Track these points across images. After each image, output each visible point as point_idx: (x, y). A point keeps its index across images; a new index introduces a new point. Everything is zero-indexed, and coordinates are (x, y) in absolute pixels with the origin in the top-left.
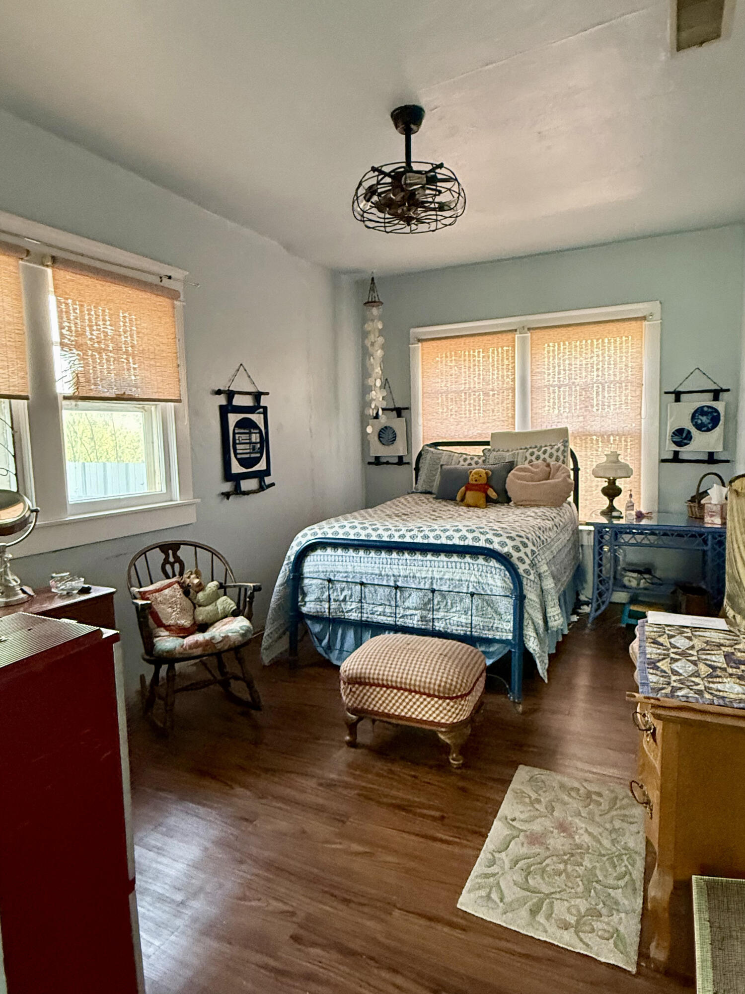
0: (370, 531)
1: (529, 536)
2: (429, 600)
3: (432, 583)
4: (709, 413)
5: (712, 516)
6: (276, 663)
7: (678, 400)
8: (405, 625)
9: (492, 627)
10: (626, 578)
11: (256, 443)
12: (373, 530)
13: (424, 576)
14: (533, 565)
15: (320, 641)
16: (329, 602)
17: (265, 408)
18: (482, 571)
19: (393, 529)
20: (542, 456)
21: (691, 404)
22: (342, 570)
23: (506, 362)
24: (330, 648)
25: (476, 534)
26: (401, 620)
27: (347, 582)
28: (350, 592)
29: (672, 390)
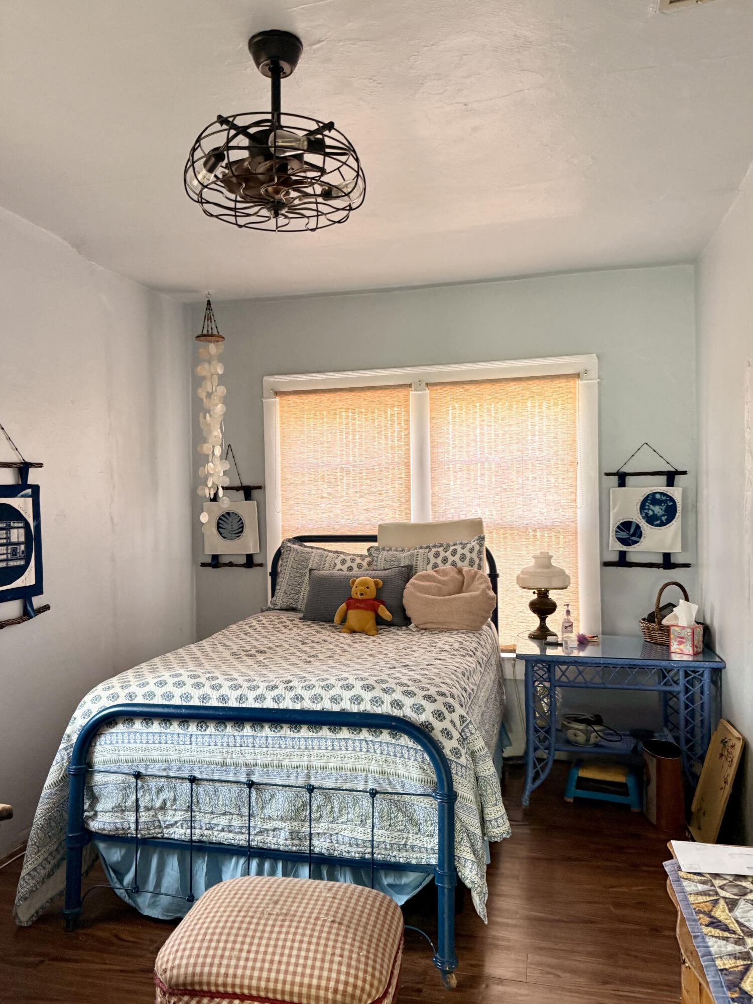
0: (207, 690)
1: (454, 691)
2: (304, 804)
3: (308, 776)
4: (663, 502)
5: (680, 643)
6: (43, 918)
7: (622, 484)
8: (265, 847)
9: (405, 845)
10: (571, 731)
11: (19, 544)
12: (213, 687)
13: (295, 764)
14: (463, 740)
15: (120, 876)
16: (137, 811)
17: (36, 489)
18: (388, 754)
19: (246, 685)
20: (451, 559)
21: (639, 489)
22: (160, 758)
23: (397, 428)
24: (137, 888)
25: (377, 693)
26: (258, 838)
27: (167, 777)
28: (172, 794)
29: (615, 471)
